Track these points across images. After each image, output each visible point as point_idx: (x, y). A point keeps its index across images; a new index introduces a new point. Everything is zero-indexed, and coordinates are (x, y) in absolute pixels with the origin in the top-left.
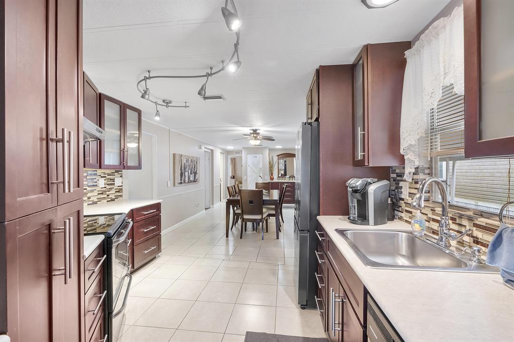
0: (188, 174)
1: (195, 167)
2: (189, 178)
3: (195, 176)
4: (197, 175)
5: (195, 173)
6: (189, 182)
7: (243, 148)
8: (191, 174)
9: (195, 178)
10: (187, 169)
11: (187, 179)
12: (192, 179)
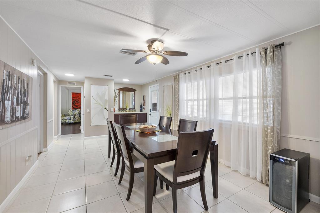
0: (12, 104)
1: (24, 93)
2: (13, 113)
3: (24, 109)
4: (28, 107)
5: (25, 104)
6: (12, 121)
7: (86, 77)
8: (18, 104)
9: (24, 112)
10: (9, 94)
11: (8, 115)
12: (19, 114)
